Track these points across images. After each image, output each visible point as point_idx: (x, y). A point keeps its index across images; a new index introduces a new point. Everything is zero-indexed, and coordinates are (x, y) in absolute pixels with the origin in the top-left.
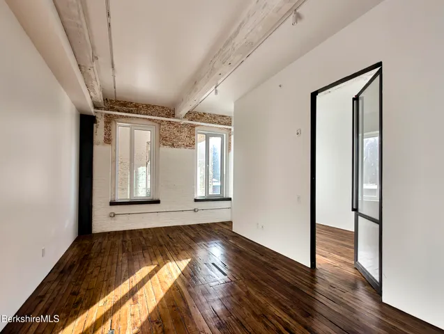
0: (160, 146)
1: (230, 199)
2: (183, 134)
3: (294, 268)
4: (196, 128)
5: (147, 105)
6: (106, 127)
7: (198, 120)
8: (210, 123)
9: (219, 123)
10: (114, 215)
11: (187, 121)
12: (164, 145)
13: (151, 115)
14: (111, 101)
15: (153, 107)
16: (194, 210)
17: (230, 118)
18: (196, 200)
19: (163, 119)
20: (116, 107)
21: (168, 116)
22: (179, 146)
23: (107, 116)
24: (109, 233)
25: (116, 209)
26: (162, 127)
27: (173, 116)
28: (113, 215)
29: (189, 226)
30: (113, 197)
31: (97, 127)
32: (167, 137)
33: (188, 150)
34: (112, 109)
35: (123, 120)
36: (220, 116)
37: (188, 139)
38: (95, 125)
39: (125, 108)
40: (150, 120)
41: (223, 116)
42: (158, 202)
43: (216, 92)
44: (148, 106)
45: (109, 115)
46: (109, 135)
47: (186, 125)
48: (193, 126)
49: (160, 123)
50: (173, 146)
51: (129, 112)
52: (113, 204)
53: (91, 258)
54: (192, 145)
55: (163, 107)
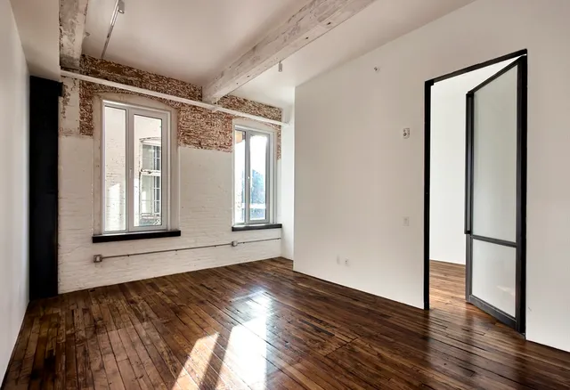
0: (178, 145)
1: (280, 226)
2: (216, 129)
3: (408, 313)
4: (233, 121)
5: (157, 77)
6: (83, 105)
7: (237, 108)
8: (253, 114)
9: (265, 116)
10: (102, 259)
11: (221, 109)
12: (185, 143)
13: (165, 93)
14: (93, 60)
15: (168, 80)
16: (232, 244)
17: (280, 111)
18: (234, 229)
19: (184, 101)
20: (101, 71)
21: (192, 97)
22: (209, 146)
23: (86, 86)
24: (93, 290)
25: (103, 249)
26: (182, 114)
27: (200, 98)
28: (98, 260)
29: (226, 267)
30: (97, 228)
31: (65, 103)
32: (190, 132)
33: (221, 153)
34: (95, 74)
35: (115, 96)
36: (266, 106)
37: (222, 136)
38: (61, 99)
39: (119, 76)
40: (161, 100)
41: (270, 107)
42: (177, 233)
43: (281, 69)
44: (159, 78)
45: (90, 84)
46: (90, 120)
47: (219, 114)
48: (230, 118)
49: (179, 108)
50: (199, 145)
51: (127, 84)
52: (98, 239)
53: (84, 340)
54: (227, 146)
55: (183, 83)
